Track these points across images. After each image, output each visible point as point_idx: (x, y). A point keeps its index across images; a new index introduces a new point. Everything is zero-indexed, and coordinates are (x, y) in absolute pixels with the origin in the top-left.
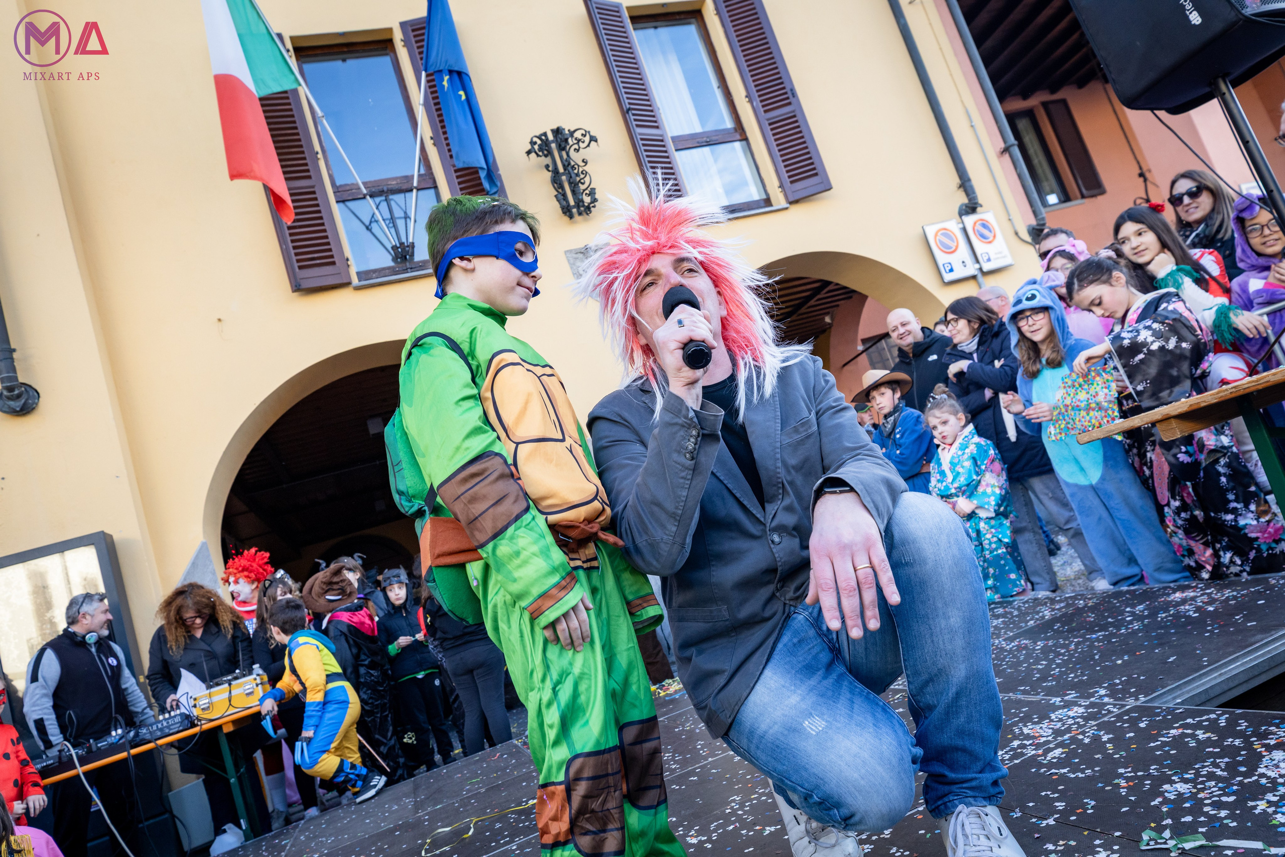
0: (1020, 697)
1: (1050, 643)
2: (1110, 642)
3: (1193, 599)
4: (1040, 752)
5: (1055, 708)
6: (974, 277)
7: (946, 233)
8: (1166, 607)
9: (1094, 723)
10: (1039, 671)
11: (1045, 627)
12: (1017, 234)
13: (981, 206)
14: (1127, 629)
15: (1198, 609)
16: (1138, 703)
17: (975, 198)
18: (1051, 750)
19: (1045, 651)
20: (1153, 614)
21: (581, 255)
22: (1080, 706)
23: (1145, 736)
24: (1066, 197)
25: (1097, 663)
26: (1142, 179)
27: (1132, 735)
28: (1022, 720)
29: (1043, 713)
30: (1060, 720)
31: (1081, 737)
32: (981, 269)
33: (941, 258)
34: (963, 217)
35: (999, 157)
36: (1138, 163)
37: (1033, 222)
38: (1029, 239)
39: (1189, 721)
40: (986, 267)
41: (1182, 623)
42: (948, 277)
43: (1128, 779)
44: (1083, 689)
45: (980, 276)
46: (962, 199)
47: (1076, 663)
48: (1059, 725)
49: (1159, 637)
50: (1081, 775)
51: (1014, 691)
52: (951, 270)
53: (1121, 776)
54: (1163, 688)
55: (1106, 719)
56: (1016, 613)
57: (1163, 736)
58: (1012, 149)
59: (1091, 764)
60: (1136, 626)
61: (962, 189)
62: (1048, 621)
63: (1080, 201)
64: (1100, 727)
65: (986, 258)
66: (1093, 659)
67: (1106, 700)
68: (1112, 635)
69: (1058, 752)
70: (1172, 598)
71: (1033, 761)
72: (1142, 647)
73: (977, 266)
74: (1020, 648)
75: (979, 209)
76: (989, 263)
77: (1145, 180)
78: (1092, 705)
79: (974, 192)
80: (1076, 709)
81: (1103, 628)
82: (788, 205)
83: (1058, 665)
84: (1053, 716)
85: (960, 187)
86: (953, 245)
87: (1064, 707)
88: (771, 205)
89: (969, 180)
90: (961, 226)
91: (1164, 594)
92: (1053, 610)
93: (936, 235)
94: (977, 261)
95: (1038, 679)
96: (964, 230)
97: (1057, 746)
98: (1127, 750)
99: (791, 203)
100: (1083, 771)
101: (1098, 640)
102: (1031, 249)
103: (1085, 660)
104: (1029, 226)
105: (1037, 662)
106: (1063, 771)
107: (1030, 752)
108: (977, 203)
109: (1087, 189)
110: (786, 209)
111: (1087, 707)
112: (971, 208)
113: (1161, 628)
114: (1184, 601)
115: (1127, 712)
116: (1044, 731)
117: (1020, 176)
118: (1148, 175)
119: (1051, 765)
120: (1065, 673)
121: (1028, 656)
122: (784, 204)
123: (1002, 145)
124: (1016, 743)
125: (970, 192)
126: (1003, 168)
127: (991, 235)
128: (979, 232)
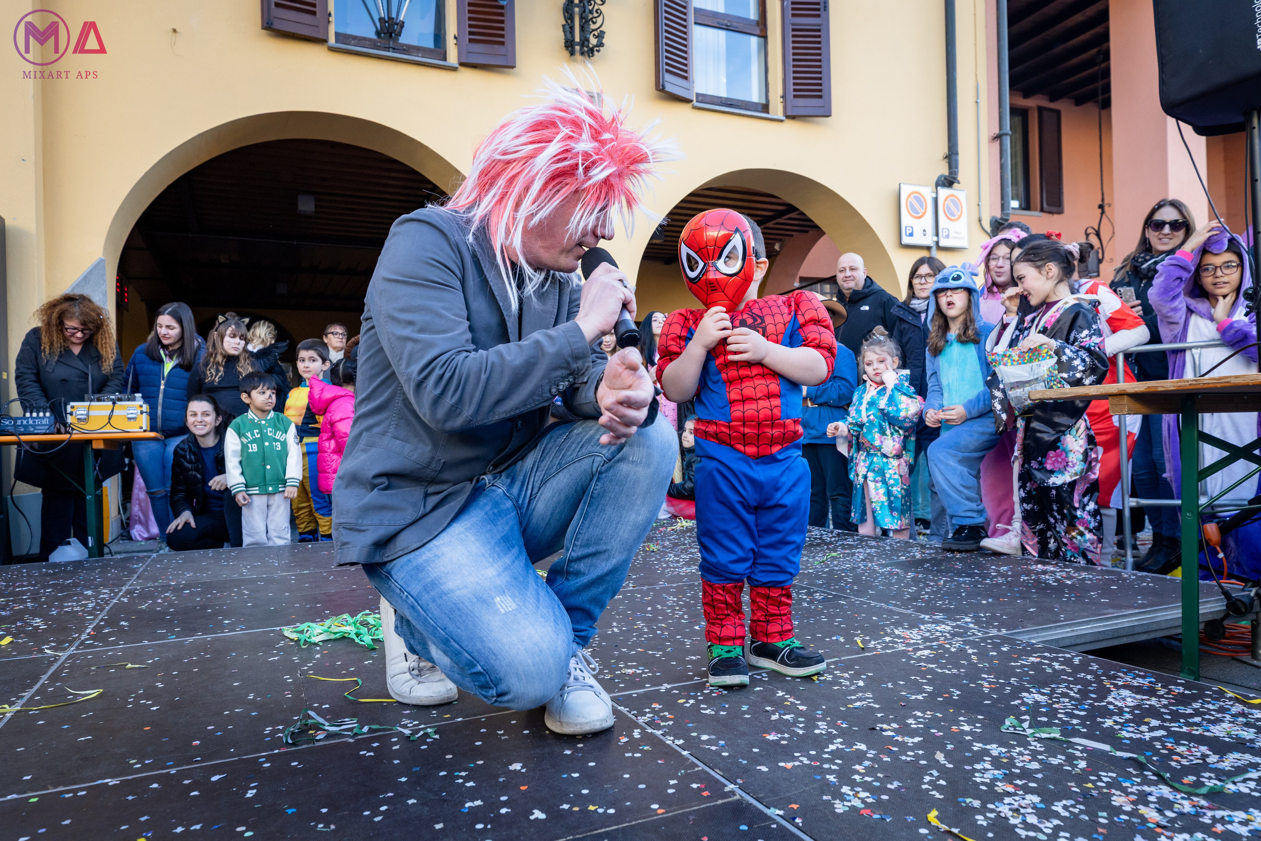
0: (894, 608)
1: (920, 576)
2: (975, 586)
3: (1053, 572)
4: (910, 649)
5: (924, 622)
7: (919, 199)
8: (1028, 573)
9: (959, 639)
10: (909, 593)
11: (915, 564)
12: (980, 220)
13: (959, 183)
14: (992, 580)
15: (1057, 580)
16: (1001, 634)
17: (956, 173)
18: (922, 649)
19: (915, 581)
20: (1016, 575)
22: (947, 625)
23: (1008, 656)
24: (1027, 206)
25: (962, 598)
26: (1100, 211)
27: (995, 654)
28: (892, 624)
29: (914, 624)
30: (929, 631)
31: (948, 646)
32: (937, 243)
33: (907, 220)
34: (939, 188)
35: (990, 142)
36: (1103, 194)
37: (998, 215)
38: (988, 229)
39: (1046, 654)
40: (942, 243)
41: (1042, 588)
42: (906, 240)
43: (990, 683)
44: (950, 614)
45: (934, 249)
46: (944, 169)
47: (943, 595)
48: (928, 634)
49: (1019, 592)
50: (947, 672)
51: (887, 603)
52: (911, 235)
53: (984, 679)
54: (1023, 627)
55: (971, 638)
56: (888, 548)
57: (1023, 660)
58: (1004, 137)
59: (958, 666)
60: (1000, 580)
61: (947, 160)
62: (918, 560)
63: (1037, 213)
64: (966, 643)
65: (945, 234)
66: (960, 594)
67: (971, 625)
68: (977, 581)
69: (926, 652)
70: (1034, 567)
71: (904, 653)
72: (1005, 596)
73: (935, 239)
74: (891, 573)
75: (955, 185)
76: (946, 240)
77: (1103, 213)
78: (958, 626)
79: (957, 167)
80: (943, 626)
81: (971, 575)
82: (784, 118)
83: (927, 593)
84: (922, 627)
85: (946, 158)
86: (921, 211)
87: (932, 623)
88: (768, 113)
89: (957, 154)
90: (934, 195)
91: (1027, 564)
92: (924, 553)
93: (909, 196)
94: (937, 235)
95: (908, 599)
96: (936, 201)
97: (926, 648)
98: (990, 663)
99: (787, 117)
100: (949, 669)
101: (964, 582)
102: (988, 237)
103: (953, 594)
104: (993, 217)
105: (908, 586)
106: (931, 666)
107: (901, 647)
108: (955, 178)
109: (1048, 204)
110: (781, 121)
111: (952, 627)
112: (949, 181)
113: (1024, 587)
114: (1044, 572)
115: (991, 638)
116: (914, 635)
117: (1002, 167)
118: (1106, 208)
119: (919, 659)
120: (934, 599)
121: (899, 581)
122: (780, 115)
123: (997, 131)
124: (888, 639)
125: (954, 166)
126: (990, 153)
127: (958, 213)
128: (948, 207)
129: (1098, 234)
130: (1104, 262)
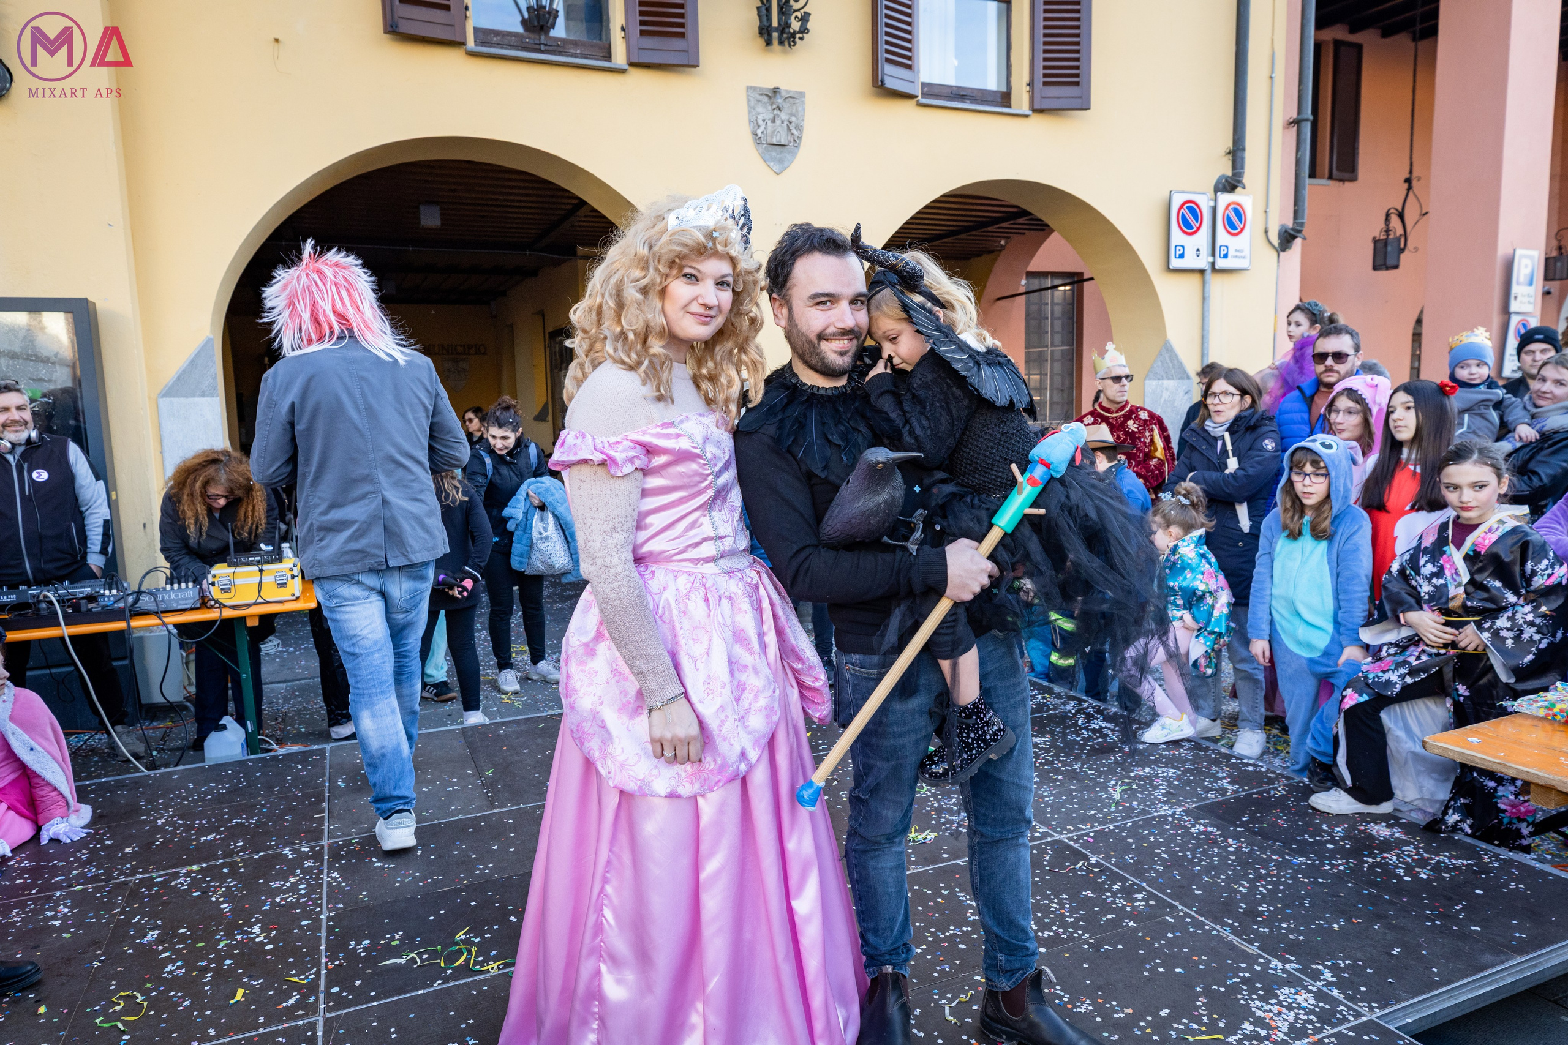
1: (1244, 848)
2: (1316, 881)
5: (1279, 980)
6: (1202, 272)
7: (1194, 210)
9: (1331, 1030)
10: (1243, 896)
11: (1230, 811)
12: (1266, 232)
13: (1244, 188)
15: (1408, 869)
16: (1374, 1017)
17: (1241, 175)
19: (1242, 861)
21: (766, 99)
22: (1307, 990)
24: (1312, 171)
25: (1310, 917)
26: (1406, 185)
28: (1243, 983)
29: (1269, 983)
30: (1291, 1007)
32: (1213, 264)
33: (1177, 237)
34: (1219, 193)
35: (1284, 128)
36: (1411, 165)
37: (1289, 223)
38: (1276, 242)
40: (1221, 263)
41: (1395, 887)
42: (1175, 263)
44: (1304, 959)
45: (1209, 272)
46: (1225, 169)
47: (1284, 904)
48: (1291, 1015)
49: (1372, 900)
51: (1223, 922)
52: (1182, 256)
54: (1397, 1000)
55: (1343, 1029)
58: (1303, 124)
61: (1230, 157)
62: (1232, 801)
64: (1340, 1038)
65: (1223, 253)
66: (1303, 904)
67: (1335, 992)
72: (1357, 910)
73: (1211, 259)
74: (1208, 839)
75: (1239, 190)
76: (1224, 260)
77: (1409, 188)
78: (1321, 995)
79: (1242, 167)
80: (1303, 993)
81: (1302, 849)
82: (1030, 113)
83: (1264, 897)
84: (1280, 996)
85: (1229, 153)
86: (1195, 225)
87: (1289, 983)
88: (1009, 106)
89: (1244, 149)
90: (1212, 203)
93: (1181, 207)
94: (1213, 254)
95: (1245, 912)
96: (1214, 210)
99: (1035, 111)
101: (1301, 870)
102: (1275, 254)
103: (1294, 903)
104: (1283, 226)
105: (1236, 878)
108: (1240, 182)
109: (1338, 169)
110: (1027, 116)
111: (1314, 995)
112: (1230, 184)
113: (1372, 884)
115: (1365, 1028)
117: (1298, 162)
118: (1415, 183)
120: (1275, 917)
121: (1223, 860)
122: (1025, 109)
123: (1295, 115)
125: (1239, 165)
126: (1283, 143)
127: (1240, 225)
128: (1229, 219)
129: (1401, 216)
130: (1406, 251)
